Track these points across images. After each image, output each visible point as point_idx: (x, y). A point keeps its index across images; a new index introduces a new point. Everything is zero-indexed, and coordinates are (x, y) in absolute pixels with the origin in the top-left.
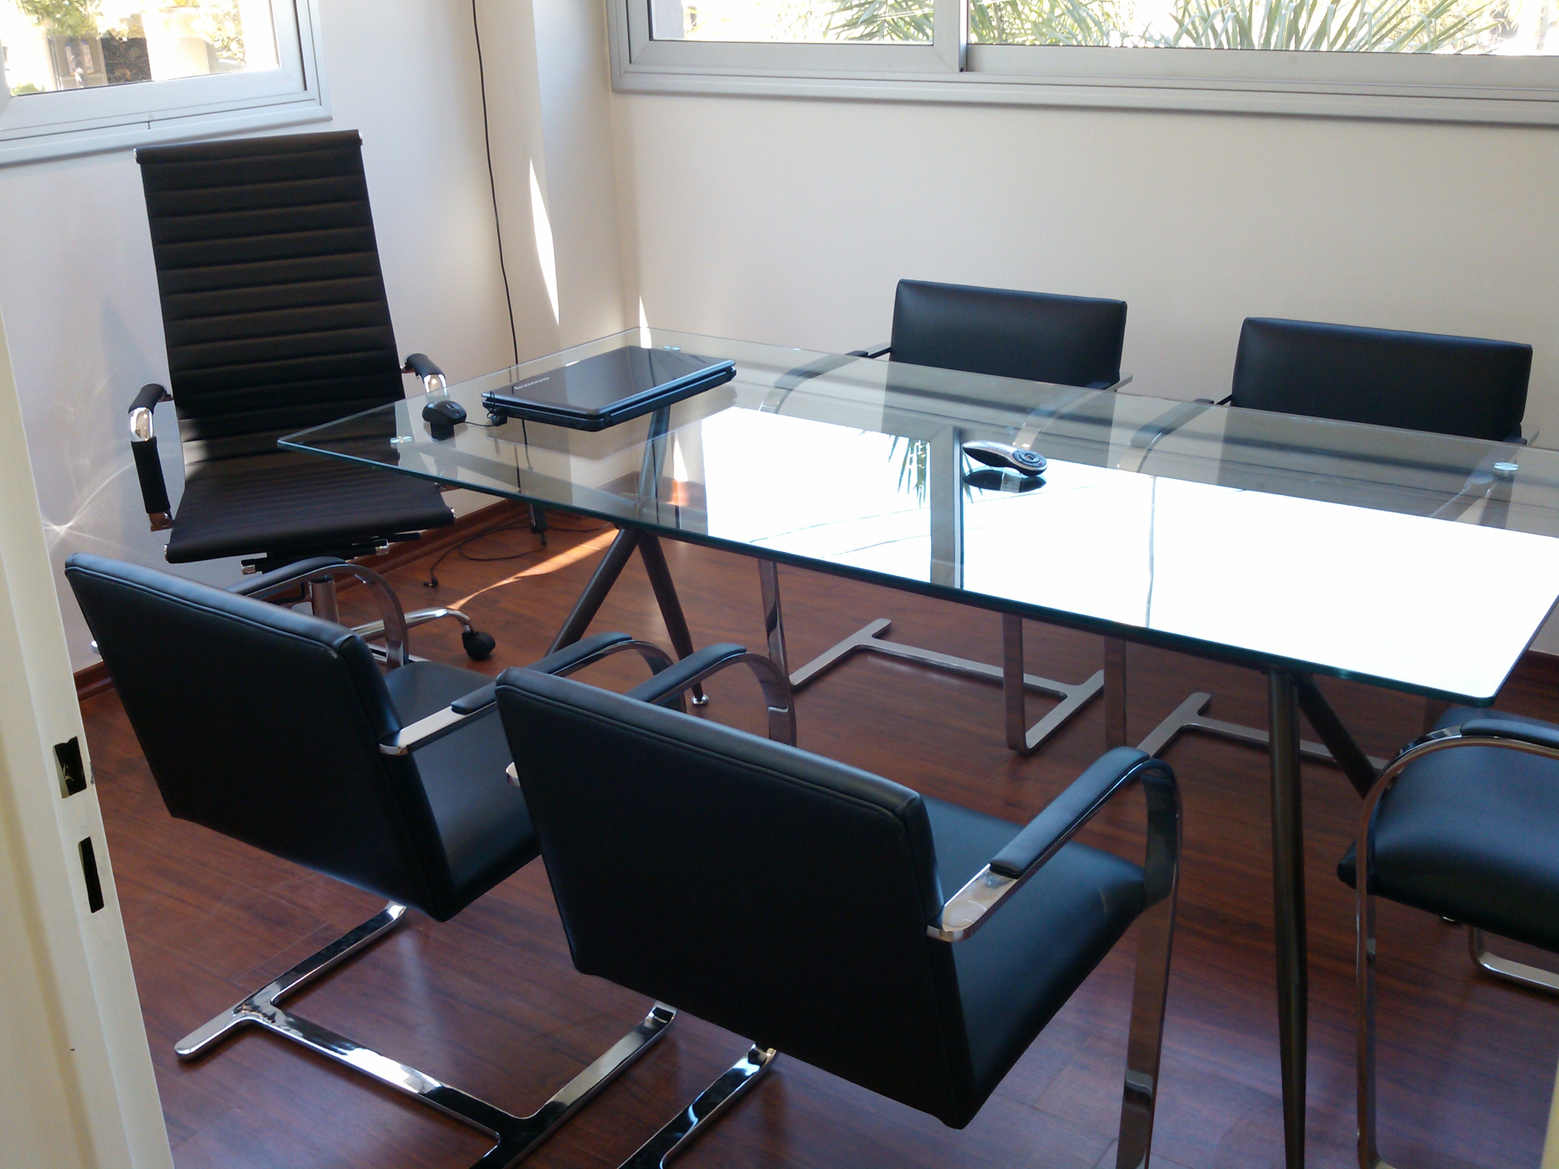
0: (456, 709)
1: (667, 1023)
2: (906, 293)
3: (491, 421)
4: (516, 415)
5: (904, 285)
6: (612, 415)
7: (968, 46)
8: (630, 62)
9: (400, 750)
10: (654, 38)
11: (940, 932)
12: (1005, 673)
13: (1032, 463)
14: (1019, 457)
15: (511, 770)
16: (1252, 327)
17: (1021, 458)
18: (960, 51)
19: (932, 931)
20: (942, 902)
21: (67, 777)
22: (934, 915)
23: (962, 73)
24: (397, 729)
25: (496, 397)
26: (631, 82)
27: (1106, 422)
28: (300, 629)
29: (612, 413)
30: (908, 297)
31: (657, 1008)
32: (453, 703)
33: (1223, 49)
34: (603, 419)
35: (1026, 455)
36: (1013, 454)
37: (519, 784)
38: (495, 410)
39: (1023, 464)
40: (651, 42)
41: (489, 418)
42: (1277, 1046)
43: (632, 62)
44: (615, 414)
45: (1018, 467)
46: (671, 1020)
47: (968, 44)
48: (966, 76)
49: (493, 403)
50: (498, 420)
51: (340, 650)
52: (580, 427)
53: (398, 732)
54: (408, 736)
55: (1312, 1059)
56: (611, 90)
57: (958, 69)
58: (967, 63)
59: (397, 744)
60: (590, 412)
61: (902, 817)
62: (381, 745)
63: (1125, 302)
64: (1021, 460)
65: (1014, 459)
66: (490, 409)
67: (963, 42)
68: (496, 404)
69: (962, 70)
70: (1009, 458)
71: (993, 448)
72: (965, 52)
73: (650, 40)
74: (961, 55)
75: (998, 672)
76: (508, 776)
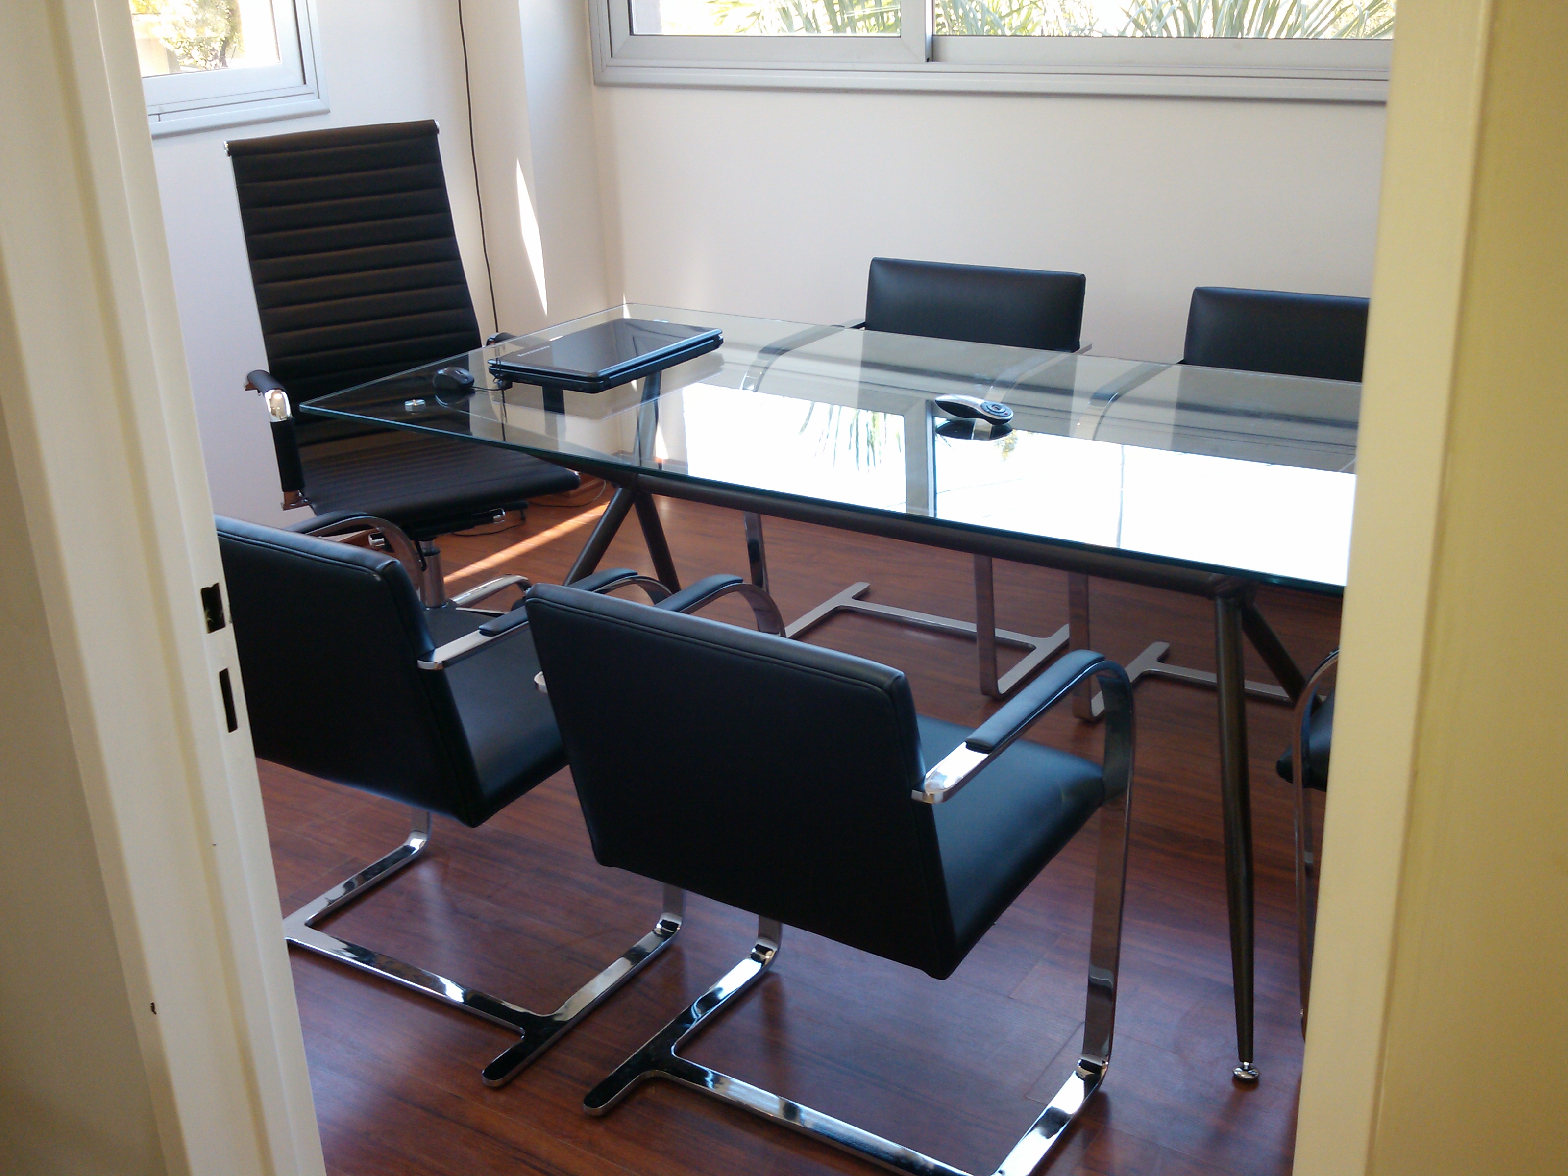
0: (484, 632)
1: (673, 933)
2: (879, 271)
3: (497, 386)
4: (521, 380)
5: (877, 263)
6: (610, 378)
7: (934, 37)
8: (612, 57)
9: (436, 665)
10: (634, 33)
11: (923, 795)
12: (978, 628)
13: (998, 412)
14: (986, 408)
15: (539, 679)
16: (1201, 295)
17: (988, 408)
18: (926, 42)
19: (916, 795)
20: (924, 771)
21: (209, 619)
22: (917, 782)
23: (928, 63)
24: (432, 648)
25: (503, 363)
26: (612, 75)
27: (1068, 392)
28: (344, 557)
29: (610, 376)
30: (882, 275)
31: (664, 921)
32: (481, 627)
33: (1172, 37)
34: (602, 382)
35: (993, 406)
36: (981, 406)
37: (546, 691)
38: (501, 375)
39: (991, 414)
40: (632, 36)
41: (495, 383)
42: (1227, 943)
43: (614, 56)
44: (613, 377)
45: (986, 416)
46: (677, 931)
47: (933, 35)
48: (932, 66)
49: (499, 369)
50: (504, 384)
51: (382, 573)
52: (581, 389)
53: (433, 650)
54: (441, 654)
55: (1259, 953)
56: (593, 83)
57: (924, 59)
58: (933, 54)
59: (433, 661)
60: (590, 375)
61: (889, 691)
62: (419, 661)
63: (1083, 275)
64: (988, 410)
65: (982, 410)
66: (497, 375)
67: (929, 34)
68: (502, 370)
69: (928, 60)
70: (977, 409)
71: (963, 401)
72: (931, 44)
73: (630, 35)
74: (927, 44)
75: (971, 627)
76: (536, 684)
